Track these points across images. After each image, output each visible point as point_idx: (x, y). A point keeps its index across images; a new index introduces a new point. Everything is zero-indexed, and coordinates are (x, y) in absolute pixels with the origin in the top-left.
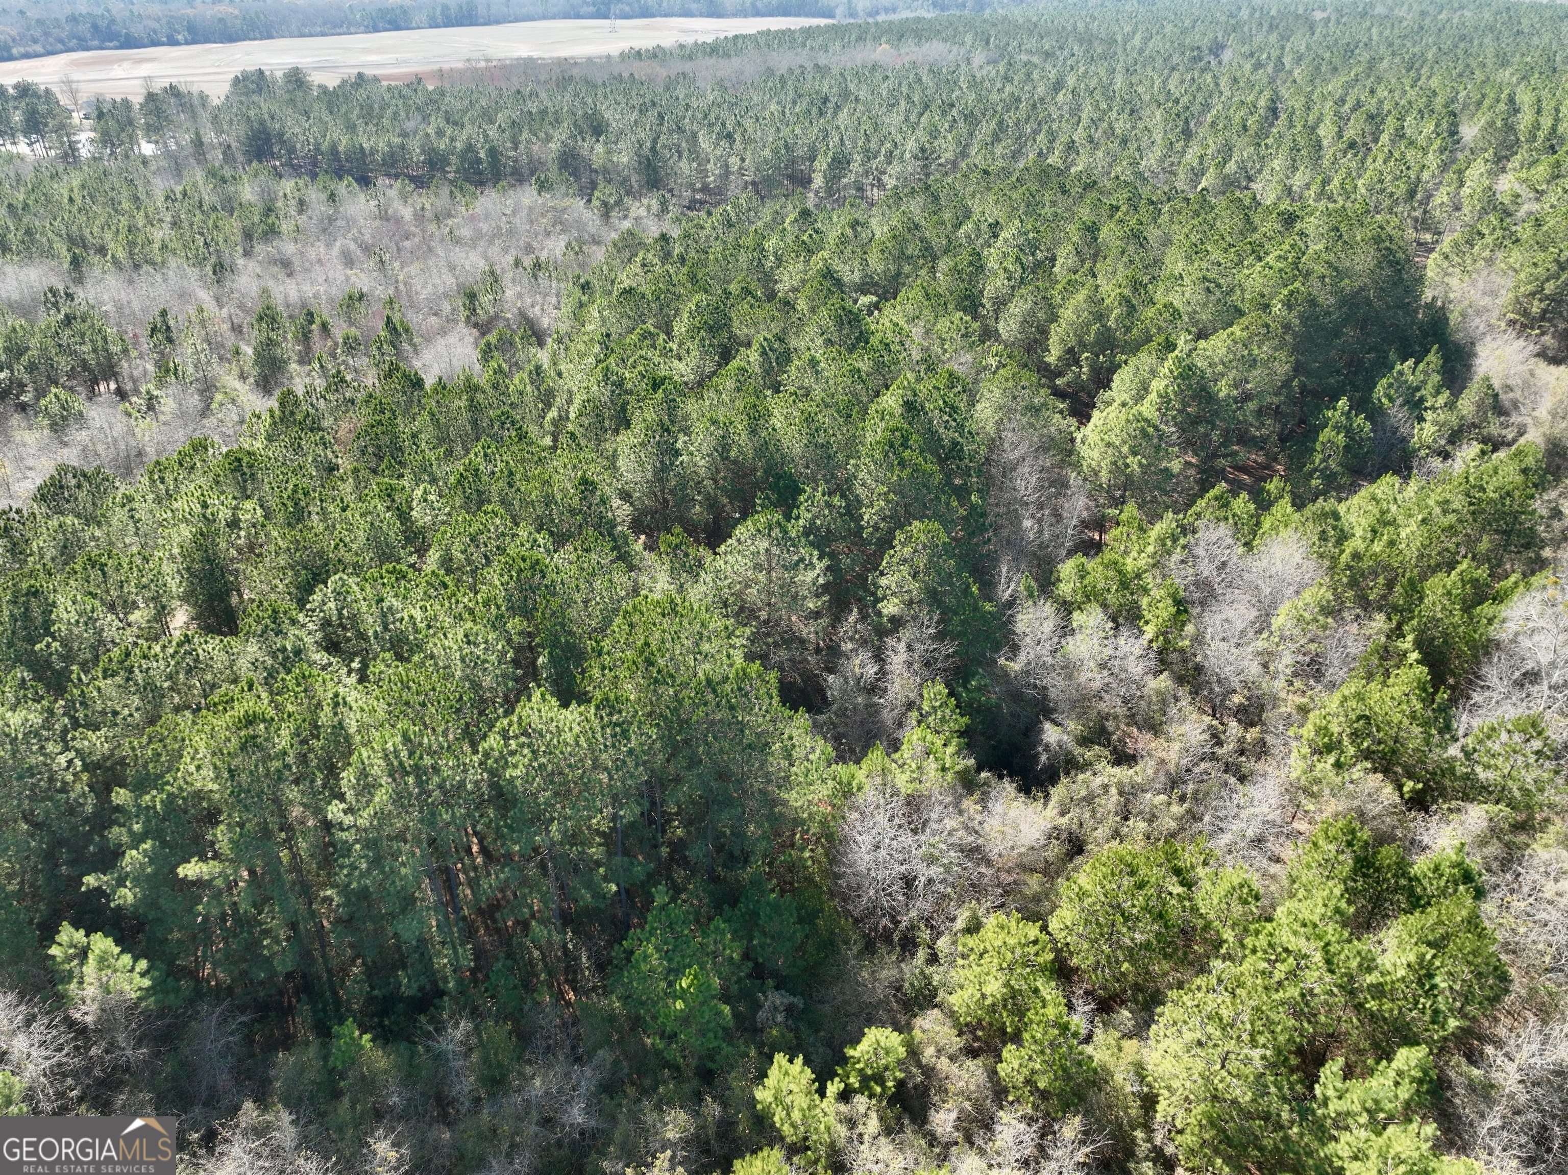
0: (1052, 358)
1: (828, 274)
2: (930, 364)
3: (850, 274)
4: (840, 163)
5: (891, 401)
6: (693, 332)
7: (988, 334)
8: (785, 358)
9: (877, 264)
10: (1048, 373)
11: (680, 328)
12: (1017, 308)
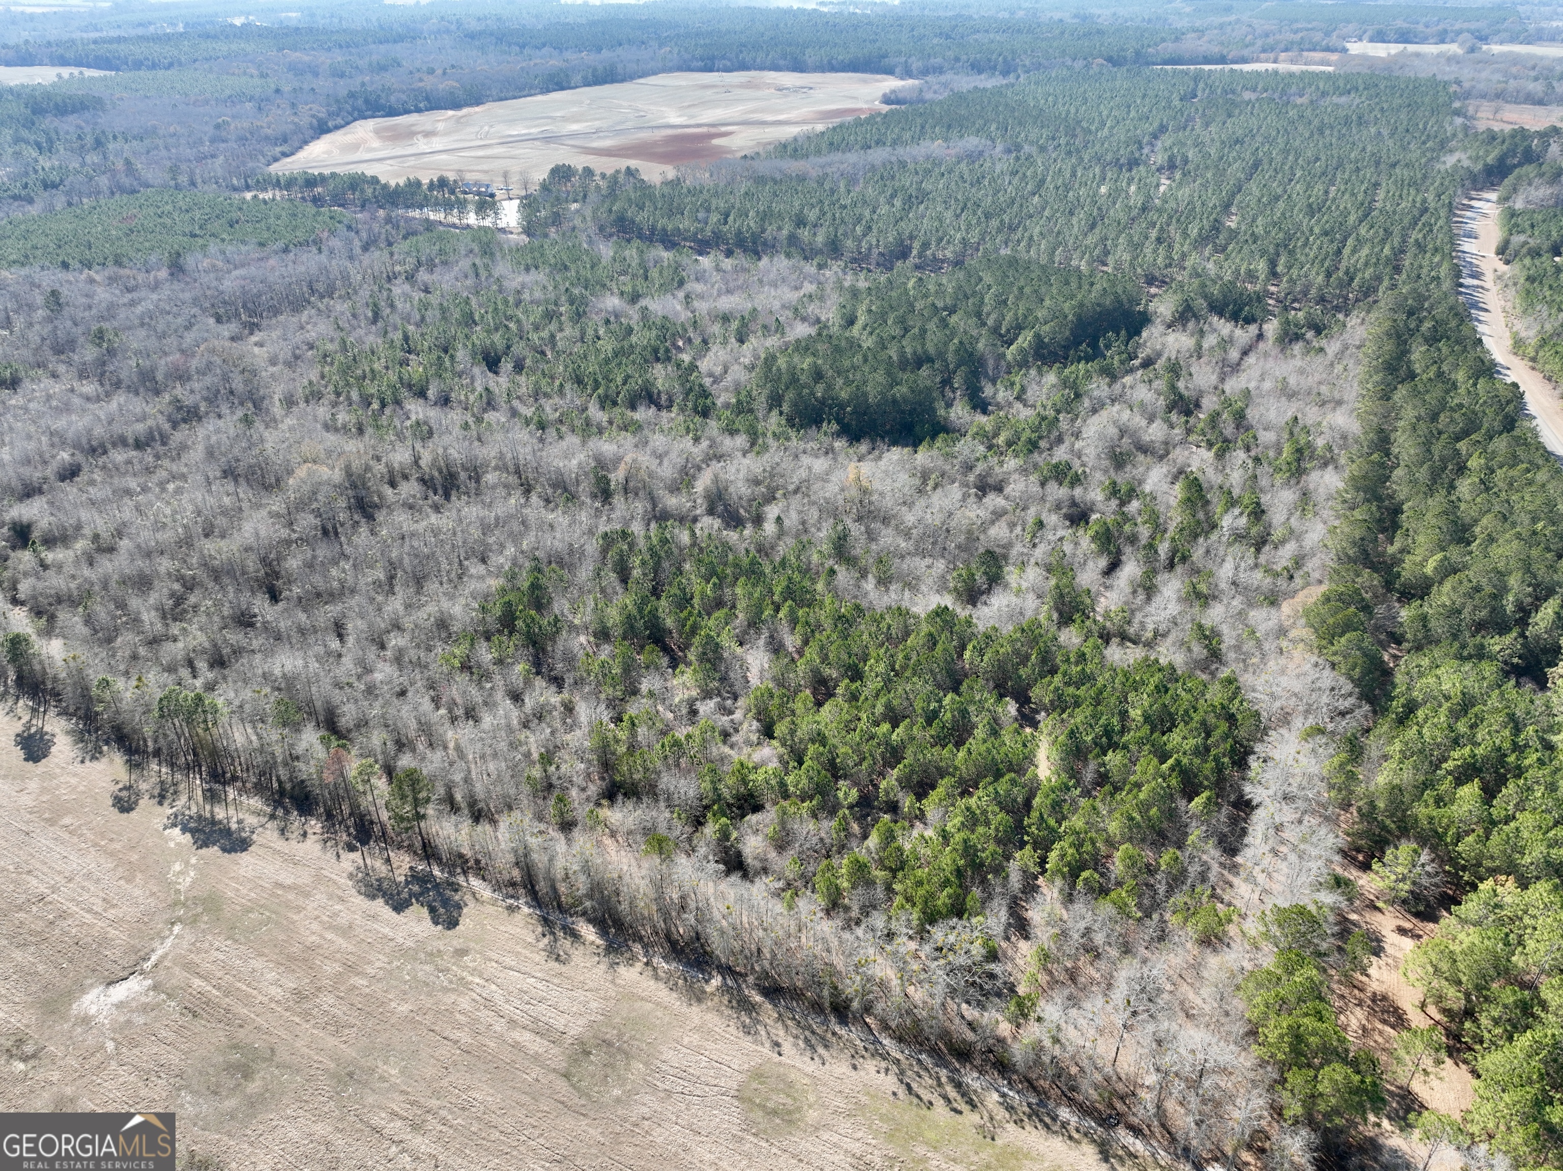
0: (1003, 331)
1: (933, 304)
2: (965, 332)
3: (940, 304)
4: (925, 245)
5: (956, 341)
6: (894, 323)
7: (984, 324)
8: (925, 331)
9: (949, 301)
10: (1001, 335)
11: (890, 322)
12: (993, 316)
